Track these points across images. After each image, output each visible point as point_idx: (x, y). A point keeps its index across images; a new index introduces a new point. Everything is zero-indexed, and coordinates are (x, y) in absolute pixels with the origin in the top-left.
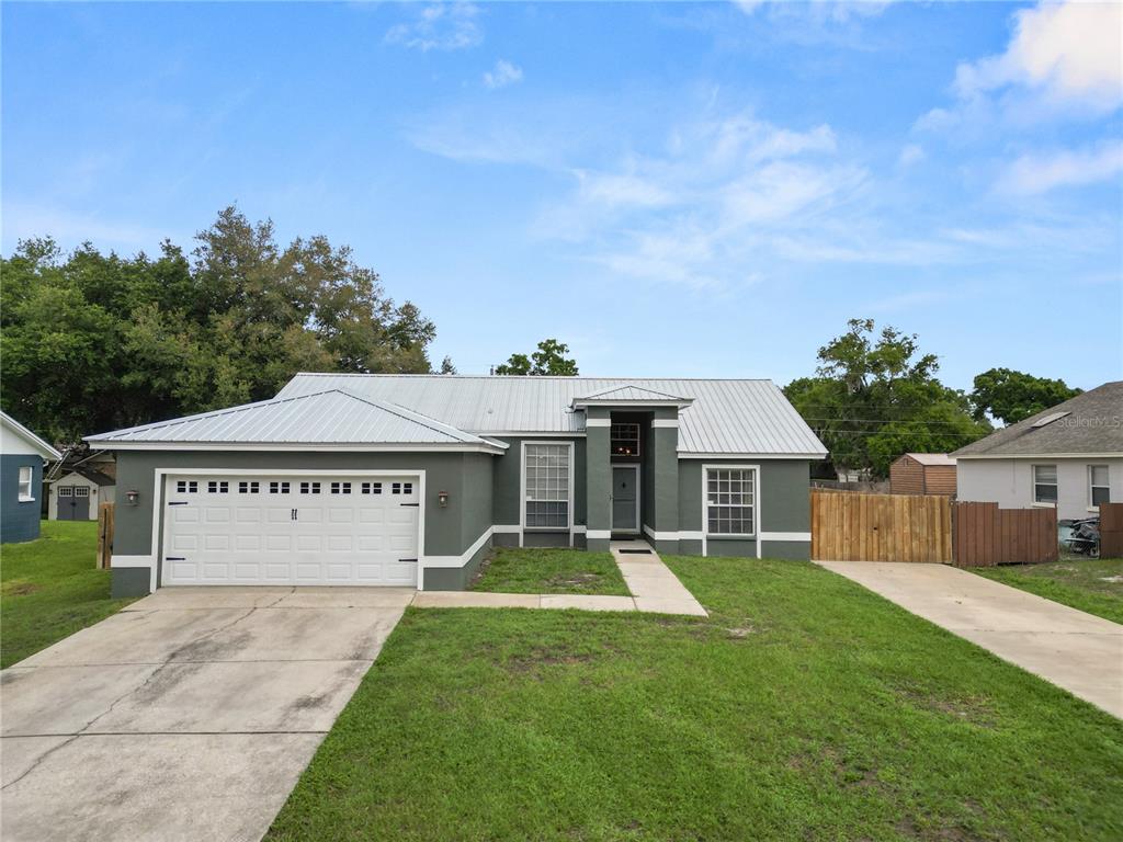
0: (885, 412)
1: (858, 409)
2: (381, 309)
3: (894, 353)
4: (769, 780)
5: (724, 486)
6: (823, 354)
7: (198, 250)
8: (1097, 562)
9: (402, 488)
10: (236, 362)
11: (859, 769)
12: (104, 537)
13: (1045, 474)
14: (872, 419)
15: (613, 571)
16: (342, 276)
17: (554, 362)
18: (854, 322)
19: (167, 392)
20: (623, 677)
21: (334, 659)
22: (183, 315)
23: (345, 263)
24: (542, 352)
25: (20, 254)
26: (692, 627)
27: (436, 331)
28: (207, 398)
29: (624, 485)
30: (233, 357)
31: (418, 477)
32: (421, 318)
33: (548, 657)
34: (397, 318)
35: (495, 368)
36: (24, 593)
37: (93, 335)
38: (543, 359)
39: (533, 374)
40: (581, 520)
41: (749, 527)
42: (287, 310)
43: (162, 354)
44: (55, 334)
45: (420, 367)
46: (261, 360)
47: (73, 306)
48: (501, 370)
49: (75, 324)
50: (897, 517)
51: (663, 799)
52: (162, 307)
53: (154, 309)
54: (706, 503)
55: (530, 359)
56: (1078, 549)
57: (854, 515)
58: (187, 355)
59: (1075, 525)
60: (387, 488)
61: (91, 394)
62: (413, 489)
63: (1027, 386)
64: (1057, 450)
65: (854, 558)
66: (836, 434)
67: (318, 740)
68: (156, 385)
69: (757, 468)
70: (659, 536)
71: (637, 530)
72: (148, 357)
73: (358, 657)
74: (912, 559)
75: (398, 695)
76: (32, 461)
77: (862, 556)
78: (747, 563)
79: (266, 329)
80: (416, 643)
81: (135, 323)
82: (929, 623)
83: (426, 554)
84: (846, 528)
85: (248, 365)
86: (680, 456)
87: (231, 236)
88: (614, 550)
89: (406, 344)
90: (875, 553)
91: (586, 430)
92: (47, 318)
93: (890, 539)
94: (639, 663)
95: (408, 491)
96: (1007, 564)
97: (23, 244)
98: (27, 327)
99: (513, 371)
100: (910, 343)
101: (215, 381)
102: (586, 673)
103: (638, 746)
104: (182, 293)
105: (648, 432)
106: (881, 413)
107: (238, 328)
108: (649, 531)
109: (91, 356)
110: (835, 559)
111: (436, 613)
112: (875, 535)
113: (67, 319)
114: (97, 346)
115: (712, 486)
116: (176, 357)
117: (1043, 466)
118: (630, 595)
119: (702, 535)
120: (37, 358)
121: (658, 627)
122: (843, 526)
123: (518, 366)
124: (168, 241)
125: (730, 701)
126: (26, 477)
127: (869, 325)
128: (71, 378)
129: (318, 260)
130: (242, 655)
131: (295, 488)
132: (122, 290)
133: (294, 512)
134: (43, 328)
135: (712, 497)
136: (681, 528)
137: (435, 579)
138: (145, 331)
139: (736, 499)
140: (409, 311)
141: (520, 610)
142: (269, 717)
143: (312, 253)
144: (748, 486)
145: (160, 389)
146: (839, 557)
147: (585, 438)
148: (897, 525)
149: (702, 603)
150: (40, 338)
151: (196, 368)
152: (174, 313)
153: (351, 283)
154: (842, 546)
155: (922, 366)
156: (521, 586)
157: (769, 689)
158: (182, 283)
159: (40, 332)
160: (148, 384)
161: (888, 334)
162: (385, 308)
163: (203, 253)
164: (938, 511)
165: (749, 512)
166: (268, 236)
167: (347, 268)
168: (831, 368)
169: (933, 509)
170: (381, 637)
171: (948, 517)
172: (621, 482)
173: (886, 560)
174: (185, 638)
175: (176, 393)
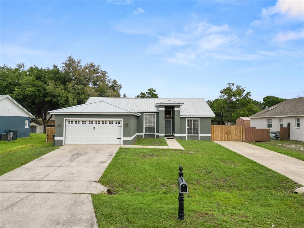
0: (237, 107)
1: (230, 107)
2: (108, 81)
3: (240, 92)
4: (192, 174)
5: (191, 123)
6: (221, 92)
7: (62, 67)
8: (279, 141)
9: (118, 123)
10: (73, 95)
11: (209, 172)
12: (48, 135)
13: (270, 121)
14: (234, 109)
15: (165, 142)
16: (98, 73)
17: (152, 94)
18: (229, 84)
19: (56, 102)
20: (165, 159)
21: (106, 156)
22: (59, 83)
23: (99, 69)
24: (149, 92)
25: (16, 67)
26: (181, 152)
27: (122, 87)
28: (67, 104)
29: (168, 124)
30: (72, 93)
31: (121, 120)
32: (118, 83)
33: (150, 156)
34: (112, 84)
35: (137, 96)
36: (32, 147)
37: (38, 88)
38: (149, 93)
39: (146, 97)
40: (158, 132)
41: (197, 133)
42: (85, 81)
43: (55, 93)
44: (29, 88)
45: (118, 96)
46: (79, 94)
47: (33, 81)
48: (138, 97)
49: (34, 86)
50: (232, 130)
51: (171, 175)
52: (55, 81)
53: (52, 82)
54: (187, 128)
55: (146, 94)
56: (275, 139)
57: (222, 130)
58: (61, 93)
59: (275, 133)
60: (114, 123)
61: (38, 102)
62: (120, 123)
63: (277, 100)
64: (272, 115)
65: (222, 140)
66: (224, 113)
67: (106, 167)
68: (54, 101)
69: (199, 119)
70: (176, 135)
71: (171, 134)
72: (52, 94)
73: (111, 156)
74: (236, 140)
75: (120, 161)
76: (28, 118)
77: (224, 140)
78: (196, 141)
79: (80, 87)
80: (123, 153)
81: (48, 85)
82: (233, 151)
83: (123, 137)
84: (220, 133)
85: (76, 95)
86: (181, 117)
87: (71, 63)
88: (165, 138)
89: (114, 90)
90: (227, 139)
91: (159, 110)
92: (27, 84)
93: (230, 136)
94: (169, 157)
95: (119, 123)
96: (258, 142)
97: (17, 65)
98: (22, 86)
99: (141, 97)
100: (244, 89)
101: (68, 100)
102: (158, 158)
103: (167, 169)
104: (59, 78)
105: (173, 111)
106: (236, 107)
107: (73, 86)
108: (174, 134)
109: (38, 93)
110: (217, 141)
111: (125, 149)
112: (227, 136)
113: (32, 84)
114: (39, 91)
115: (188, 124)
116: (58, 93)
117: (270, 119)
118: (168, 146)
119: (186, 135)
120: (25, 94)
121: (174, 152)
122: (219, 133)
123: (143, 95)
124: (54, 64)
125: (186, 163)
126: (27, 122)
127: (233, 85)
128: (33, 99)
129: (92, 69)
130: (87, 155)
131: (94, 122)
132: (44, 77)
133: (94, 128)
134: (26, 86)
135: (188, 126)
136: (181, 133)
137: (125, 142)
138: (51, 87)
139: (194, 126)
140: (115, 82)
141: (144, 148)
142: (96, 164)
143: (90, 67)
144: (197, 124)
145: (55, 101)
146: (218, 140)
147: (159, 113)
148: (232, 133)
149: (184, 148)
150: (25, 89)
151: (64, 96)
152: (57, 83)
153: (100, 74)
154: (219, 138)
155: (246, 95)
156: (144, 144)
157: (194, 161)
158: (59, 75)
159: (25, 88)
160: (52, 100)
161: (238, 87)
162: (109, 81)
163: (63, 67)
164: (241, 129)
165: (197, 130)
166: (80, 63)
167: (99, 71)
168: (223, 96)
169: (240, 129)
170: (115, 152)
171: (244, 131)
172: (167, 123)
173: (229, 141)
174: (74, 152)
175: (59, 102)
